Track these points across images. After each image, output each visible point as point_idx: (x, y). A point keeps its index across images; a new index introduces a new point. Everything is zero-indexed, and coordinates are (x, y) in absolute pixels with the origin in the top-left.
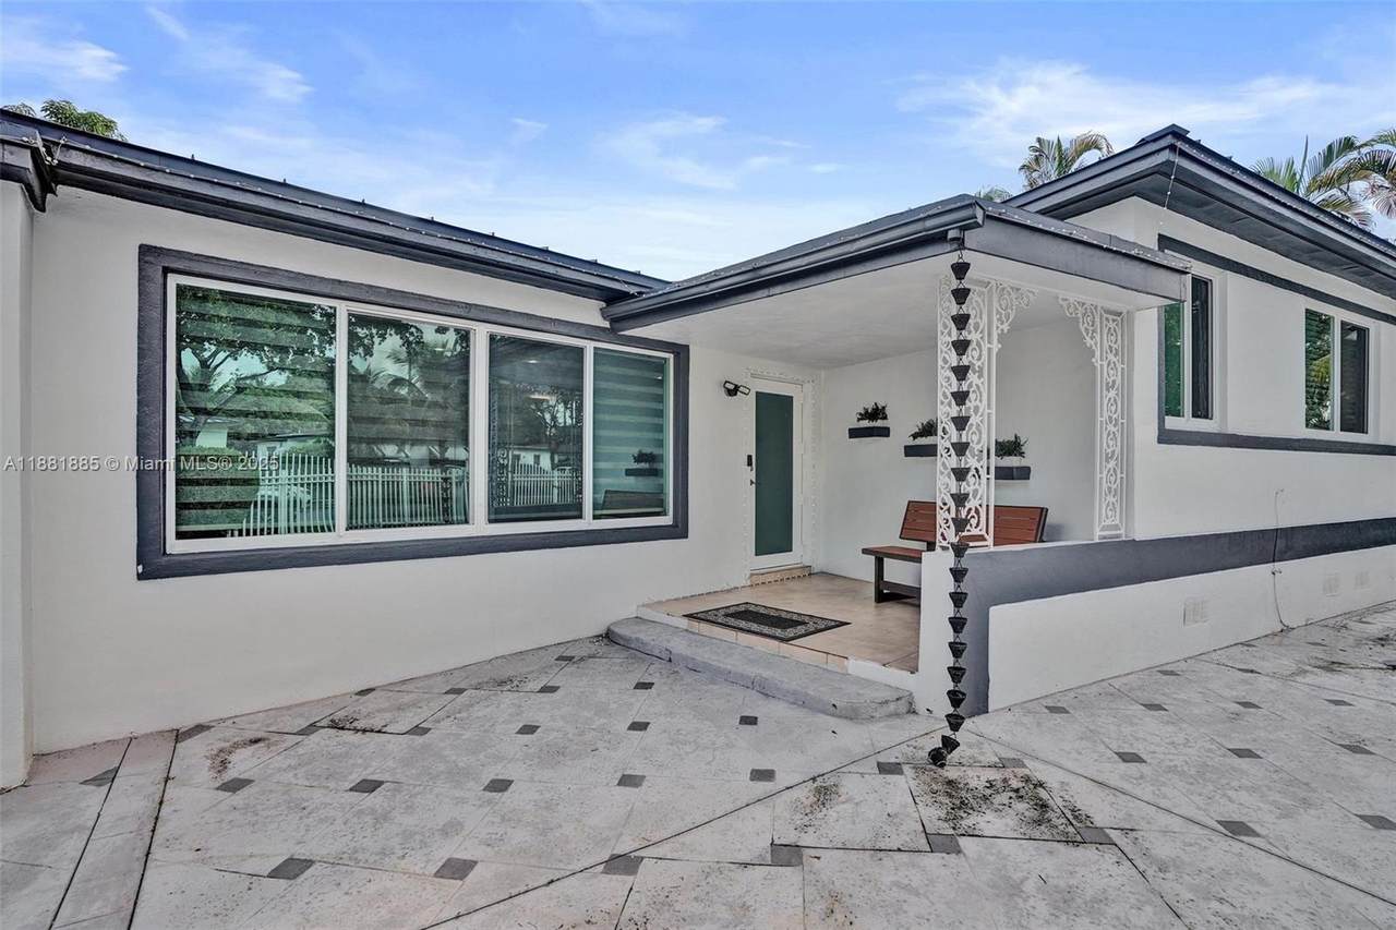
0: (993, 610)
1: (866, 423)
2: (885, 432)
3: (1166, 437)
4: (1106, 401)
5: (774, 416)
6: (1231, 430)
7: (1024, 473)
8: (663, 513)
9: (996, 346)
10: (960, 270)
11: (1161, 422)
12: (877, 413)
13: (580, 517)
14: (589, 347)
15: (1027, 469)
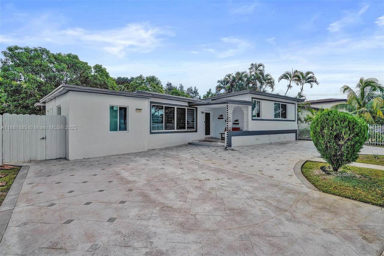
0: (232, 137)
1: (220, 117)
2: (223, 118)
3: (253, 120)
4: (245, 117)
5: (208, 116)
6: (262, 119)
7: (238, 124)
8: (194, 129)
9: (232, 111)
10: (227, 106)
11: (252, 118)
12: (222, 116)
13: (185, 129)
14: (186, 108)
15: (239, 123)
